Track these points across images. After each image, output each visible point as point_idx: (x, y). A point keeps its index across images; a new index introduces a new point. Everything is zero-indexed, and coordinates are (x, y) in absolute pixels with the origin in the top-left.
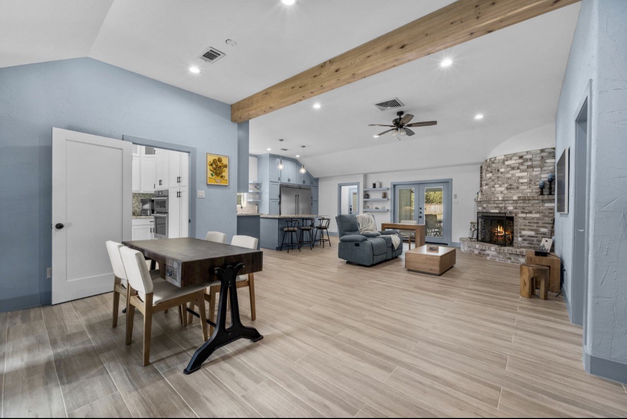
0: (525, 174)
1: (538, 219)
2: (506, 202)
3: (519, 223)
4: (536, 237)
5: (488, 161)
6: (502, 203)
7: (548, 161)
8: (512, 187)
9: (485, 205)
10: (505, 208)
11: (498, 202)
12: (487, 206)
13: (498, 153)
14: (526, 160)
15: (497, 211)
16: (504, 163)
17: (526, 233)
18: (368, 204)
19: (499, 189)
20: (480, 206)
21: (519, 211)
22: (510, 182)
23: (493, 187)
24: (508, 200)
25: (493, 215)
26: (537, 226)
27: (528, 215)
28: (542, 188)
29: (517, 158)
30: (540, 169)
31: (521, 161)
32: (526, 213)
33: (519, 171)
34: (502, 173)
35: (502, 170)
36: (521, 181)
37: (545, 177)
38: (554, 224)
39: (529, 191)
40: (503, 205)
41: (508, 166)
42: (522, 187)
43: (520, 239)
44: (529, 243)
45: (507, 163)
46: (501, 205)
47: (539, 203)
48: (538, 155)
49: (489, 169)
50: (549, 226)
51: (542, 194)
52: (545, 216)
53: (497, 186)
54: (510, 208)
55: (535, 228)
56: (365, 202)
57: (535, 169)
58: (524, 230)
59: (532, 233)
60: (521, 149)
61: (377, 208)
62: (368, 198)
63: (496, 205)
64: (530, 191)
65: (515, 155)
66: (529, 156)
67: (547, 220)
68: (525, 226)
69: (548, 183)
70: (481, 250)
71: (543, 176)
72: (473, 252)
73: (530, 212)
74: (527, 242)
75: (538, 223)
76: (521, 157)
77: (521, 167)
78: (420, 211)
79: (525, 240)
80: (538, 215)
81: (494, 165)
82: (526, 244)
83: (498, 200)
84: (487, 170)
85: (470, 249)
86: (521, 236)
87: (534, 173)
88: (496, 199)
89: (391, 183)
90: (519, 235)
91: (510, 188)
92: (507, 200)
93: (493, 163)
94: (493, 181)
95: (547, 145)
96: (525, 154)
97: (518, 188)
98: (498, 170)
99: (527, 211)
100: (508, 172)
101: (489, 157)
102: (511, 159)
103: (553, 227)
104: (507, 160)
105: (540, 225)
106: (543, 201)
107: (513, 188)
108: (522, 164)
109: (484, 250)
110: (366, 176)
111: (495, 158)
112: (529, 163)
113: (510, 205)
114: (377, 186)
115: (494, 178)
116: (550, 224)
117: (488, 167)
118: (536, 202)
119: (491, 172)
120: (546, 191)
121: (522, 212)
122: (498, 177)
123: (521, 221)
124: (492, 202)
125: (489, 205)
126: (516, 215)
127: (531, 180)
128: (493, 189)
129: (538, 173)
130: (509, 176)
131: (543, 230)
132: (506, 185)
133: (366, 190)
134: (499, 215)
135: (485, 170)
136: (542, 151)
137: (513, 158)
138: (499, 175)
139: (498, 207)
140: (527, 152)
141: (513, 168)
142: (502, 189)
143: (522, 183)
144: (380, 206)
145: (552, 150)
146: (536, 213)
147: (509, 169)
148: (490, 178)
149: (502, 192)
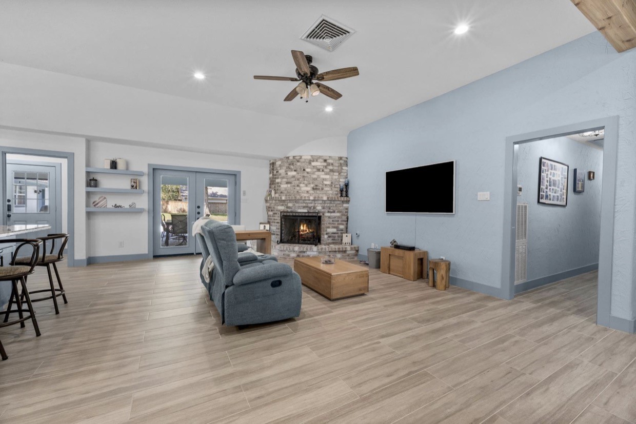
0: (327, 177)
1: (339, 217)
2: (316, 202)
3: (325, 222)
4: (337, 233)
5: (291, 158)
6: (311, 203)
7: (344, 168)
8: (318, 187)
9: (290, 205)
10: (314, 208)
11: (307, 201)
12: (294, 205)
13: (305, 152)
14: (329, 164)
15: (305, 211)
16: (310, 163)
17: (331, 230)
18: (96, 198)
19: (304, 188)
20: (283, 205)
21: (326, 210)
22: (316, 183)
23: (298, 186)
24: (318, 200)
25: (301, 215)
26: (338, 224)
27: (333, 214)
28: (341, 191)
29: (322, 161)
30: (337, 174)
31: (325, 164)
32: (331, 212)
33: (323, 173)
34: (308, 173)
35: (308, 170)
36: (326, 183)
37: (342, 181)
38: (347, 221)
39: (331, 192)
40: (312, 205)
41: (314, 167)
42: (326, 189)
43: (326, 236)
44: (333, 240)
45: (313, 164)
46: (310, 205)
47: (340, 204)
48: (337, 162)
49: (292, 167)
50: (345, 223)
51: (342, 196)
52: (343, 215)
53: (301, 185)
54: (319, 208)
55: (336, 225)
56: (88, 194)
57: (335, 174)
58: (329, 227)
59: (335, 230)
60: (326, 153)
61: (116, 206)
62: (96, 186)
63: (304, 205)
64: (333, 192)
65: (320, 157)
66: (330, 161)
67: (344, 218)
68: (330, 224)
69: (344, 187)
70: (300, 252)
71: (341, 180)
72: (289, 255)
73: (334, 212)
74: (331, 238)
75: (338, 221)
76: (325, 161)
77: (325, 170)
78: (198, 210)
79: (329, 237)
80: (338, 214)
81: (299, 164)
82: (330, 240)
83: (310, 200)
84: (289, 168)
85: (284, 253)
86: (327, 234)
87: (334, 177)
88: (307, 198)
89: (149, 165)
90: (325, 233)
91: (316, 189)
92: (316, 200)
93: (298, 161)
94: (298, 180)
95: (344, 154)
96: (328, 158)
97: (322, 189)
98: (304, 170)
99: (332, 211)
100: (314, 173)
101: (291, 154)
102: (317, 161)
103: (347, 224)
104: (313, 161)
105: (340, 222)
106: (343, 202)
107: (319, 189)
108: (326, 167)
109: (304, 252)
110: (89, 142)
111: (301, 157)
112: (331, 167)
113: (319, 205)
114: (121, 166)
115: (299, 177)
116: (345, 221)
117: (290, 164)
118: (339, 202)
119: (295, 171)
120: (344, 193)
121: (329, 212)
122: (304, 177)
123: (326, 219)
124: (300, 201)
125: (297, 205)
126: (323, 214)
127: (332, 183)
128: (298, 188)
129: (337, 177)
130: (315, 176)
131: (342, 227)
132: (312, 185)
133: (90, 170)
134: (307, 215)
135: (285, 168)
136: (341, 158)
137: (319, 160)
138: (305, 174)
139: (307, 207)
140: (330, 157)
141: (319, 170)
142: (309, 189)
143: (326, 185)
144: (125, 203)
145: (346, 159)
146: (338, 212)
147: (315, 170)
148: (294, 177)
149: (307, 192)
